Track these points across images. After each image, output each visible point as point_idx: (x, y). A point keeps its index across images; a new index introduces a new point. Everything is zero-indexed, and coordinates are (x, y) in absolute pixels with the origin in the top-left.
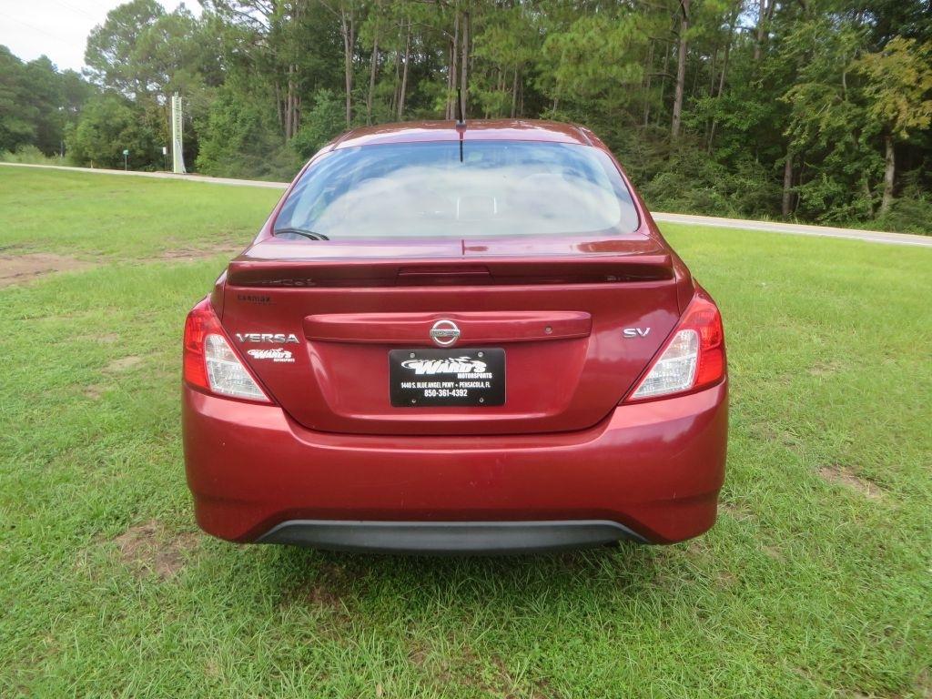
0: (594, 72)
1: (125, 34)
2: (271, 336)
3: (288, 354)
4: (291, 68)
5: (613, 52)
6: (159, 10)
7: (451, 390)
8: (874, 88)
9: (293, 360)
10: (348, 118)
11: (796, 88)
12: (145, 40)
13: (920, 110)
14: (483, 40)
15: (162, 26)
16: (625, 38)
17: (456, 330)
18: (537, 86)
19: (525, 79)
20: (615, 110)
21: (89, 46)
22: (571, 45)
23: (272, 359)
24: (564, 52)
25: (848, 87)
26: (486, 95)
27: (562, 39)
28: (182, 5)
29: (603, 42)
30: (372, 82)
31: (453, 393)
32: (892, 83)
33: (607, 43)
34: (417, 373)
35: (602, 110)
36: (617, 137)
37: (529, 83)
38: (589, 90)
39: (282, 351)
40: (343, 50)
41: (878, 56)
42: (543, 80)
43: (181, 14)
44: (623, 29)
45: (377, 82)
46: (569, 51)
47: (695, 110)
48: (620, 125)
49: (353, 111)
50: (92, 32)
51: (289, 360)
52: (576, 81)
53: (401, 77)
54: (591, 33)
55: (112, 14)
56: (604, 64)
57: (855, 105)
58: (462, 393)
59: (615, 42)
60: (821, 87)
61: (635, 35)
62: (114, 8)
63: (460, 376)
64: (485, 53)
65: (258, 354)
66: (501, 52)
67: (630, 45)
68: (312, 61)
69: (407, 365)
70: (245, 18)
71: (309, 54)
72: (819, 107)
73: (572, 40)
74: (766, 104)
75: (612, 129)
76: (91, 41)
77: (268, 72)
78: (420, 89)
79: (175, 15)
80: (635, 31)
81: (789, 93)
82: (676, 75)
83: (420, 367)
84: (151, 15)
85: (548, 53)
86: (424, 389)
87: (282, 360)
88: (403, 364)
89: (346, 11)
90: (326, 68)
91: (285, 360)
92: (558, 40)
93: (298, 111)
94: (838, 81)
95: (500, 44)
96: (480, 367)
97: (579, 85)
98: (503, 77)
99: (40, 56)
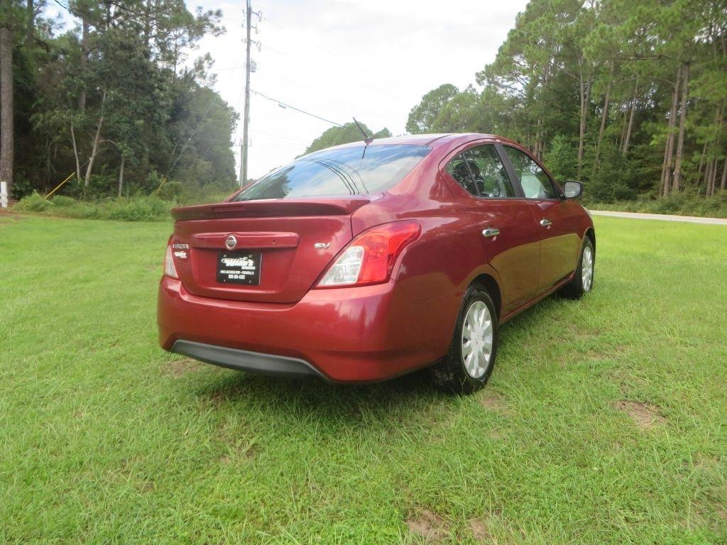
1: (432, 110)
4: (539, 121)
6: (455, 91)
7: (239, 275)
10: (580, 156)
12: (444, 111)
15: (456, 101)
17: (235, 240)
21: (409, 119)
26: (701, 130)
28: (471, 86)
30: (602, 126)
40: (580, 104)
43: (469, 92)
45: (606, 126)
49: (584, 151)
50: (412, 110)
53: (628, 121)
55: (426, 98)
58: (242, 277)
62: (426, 93)
63: (243, 268)
68: (554, 114)
70: (509, 89)
71: (552, 110)
76: (411, 116)
77: (523, 126)
78: (642, 129)
79: (466, 92)
83: (229, 262)
84: (450, 95)
89: (584, 74)
90: (565, 119)
93: (541, 153)
95: (715, 85)
96: (251, 262)
99: (383, 129)
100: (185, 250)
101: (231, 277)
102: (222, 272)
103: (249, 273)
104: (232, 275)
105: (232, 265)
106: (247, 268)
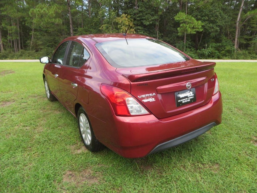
0: (47, 20)
2: (148, 95)
3: (153, 99)
5: (52, 15)
7: (187, 100)
8: (120, 26)
9: (155, 100)
11: (103, 25)
13: (130, 31)
14: (4, 9)
16: (54, 11)
18: (26, 25)
19: (22, 22)
20: (53, 32)
22: (38, 12)
23: (149, 101)
24: (37, 15)
25: (114, 26)
27: (35, 10)
29: (48, 12)
31: (187, 101)
32: (124, 25)
33: (49, 12)
34: (181, 97)
35: (49, 32)
36: (56, 39)
37: (23, 23)
38: (47, 26)
39: (152, 98)
41: (120, 18)
42: (28, 23)
44: (53, 8)
46: (38, 14)
47: (77, 31)
48: (56, 36)
51: (154, 100)
52: (42, 23)
54: (44, 9)
56: (50, 18)
57: (116, 30)
59: (51, 12)
60: (108, 25)
61: (57, 10)
63: (188, 96)
64: (6, 14)
65: (145, 101)
66: (12, 13)
67: (56, 13)
69: (179, 96)
72: (109, 30)
73: (39, 11)
74: (95, 30)
75: (54, 37)
80: (57, 9)
81: (102, 27)
82: (69, 22)
83: (181, 96)
85: (31, 14)
86: (182, 101)
87: (152, 101)
88: (178, 96)
91: (153, 101)
92: (34, 11)
94: (111, 24)
97: (43, 24)
98: (13, 22)
100: (153, 97)
101: (183, 102)
102: (179, 101)
103: (192, 98)
104: (184, 101)
105: (183, 96)
106: (190, 96)
